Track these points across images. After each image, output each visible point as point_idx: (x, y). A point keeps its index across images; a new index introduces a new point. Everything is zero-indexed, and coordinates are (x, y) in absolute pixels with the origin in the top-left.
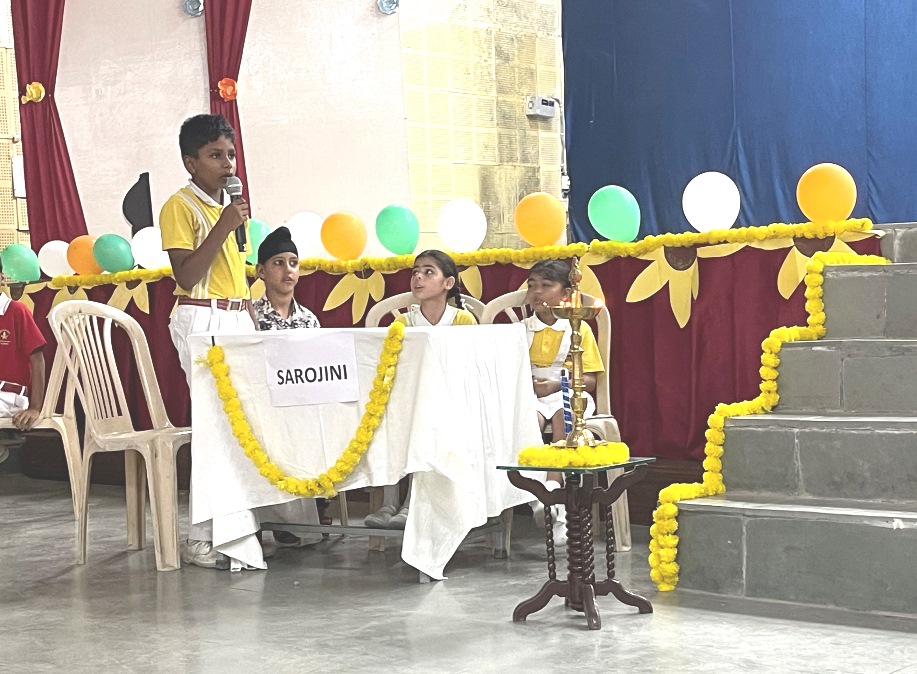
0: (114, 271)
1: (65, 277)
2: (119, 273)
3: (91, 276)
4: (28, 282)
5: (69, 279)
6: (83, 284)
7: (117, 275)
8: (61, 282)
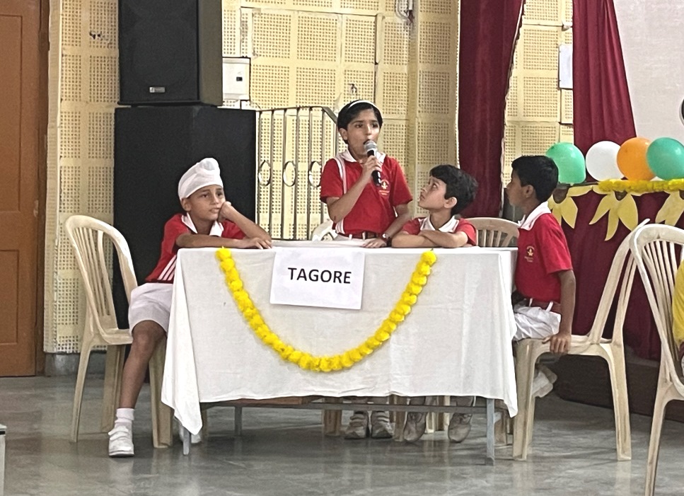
0: (667, 178)
1: (613, 181)
2: (674, 180)
3: (641, 182)
4: (572, 184)
5: (618, 184)
6: (632, 190)
7: (670, 183)
8: (608, 186)
